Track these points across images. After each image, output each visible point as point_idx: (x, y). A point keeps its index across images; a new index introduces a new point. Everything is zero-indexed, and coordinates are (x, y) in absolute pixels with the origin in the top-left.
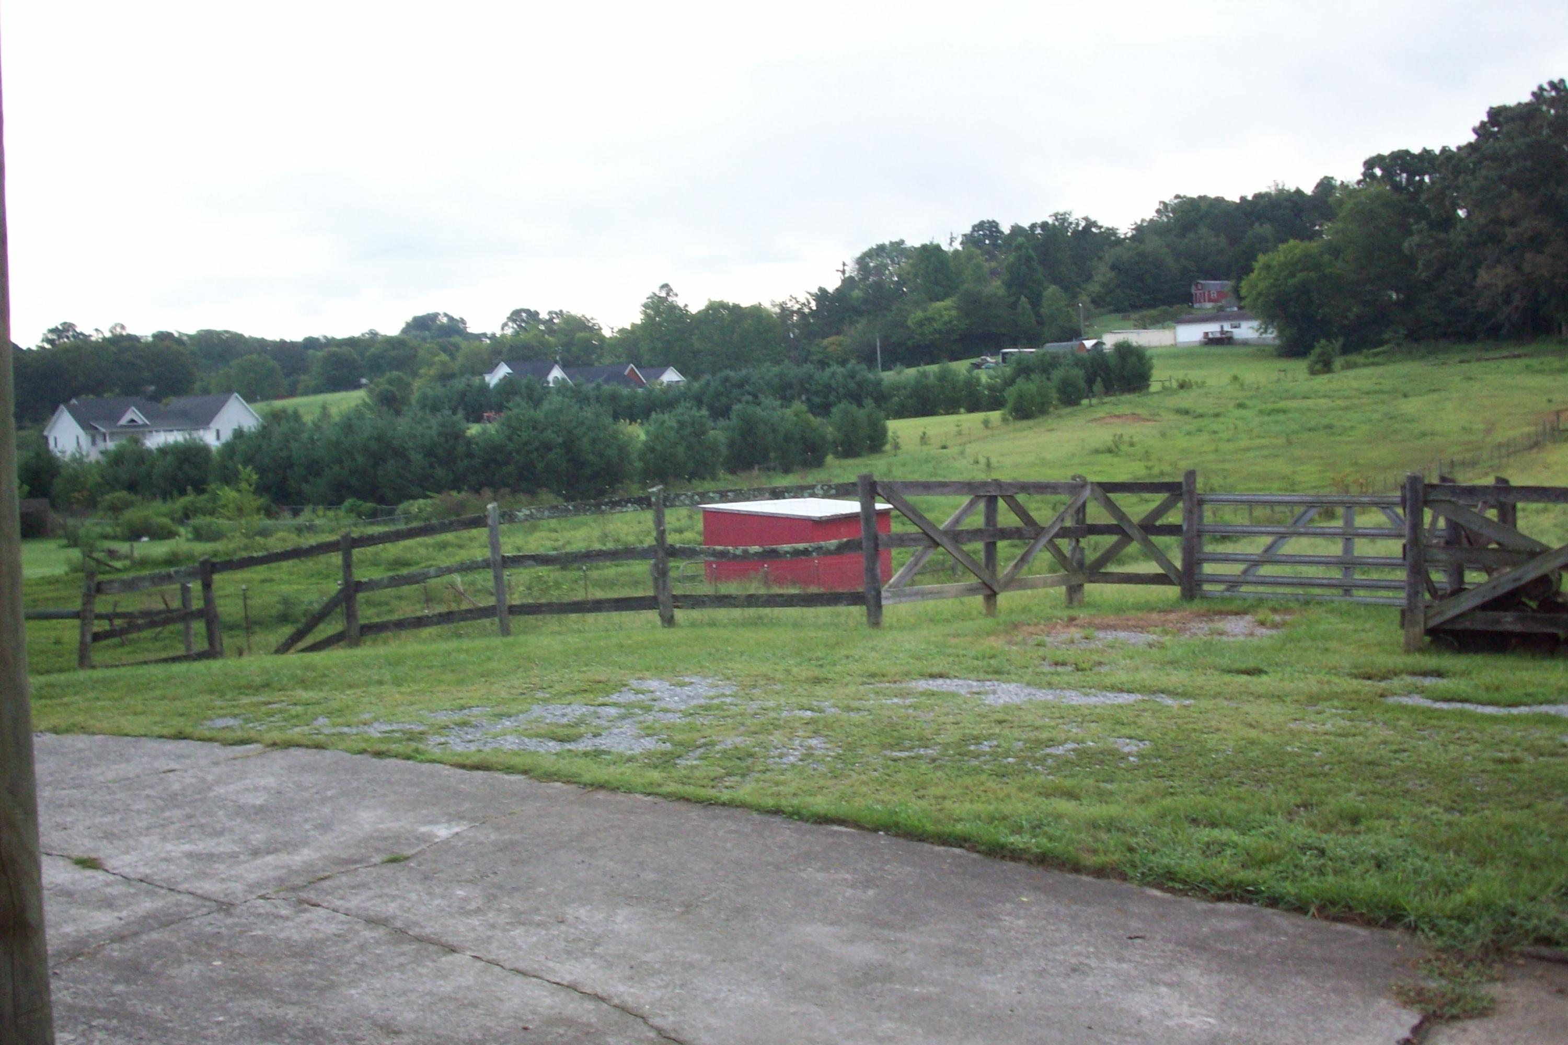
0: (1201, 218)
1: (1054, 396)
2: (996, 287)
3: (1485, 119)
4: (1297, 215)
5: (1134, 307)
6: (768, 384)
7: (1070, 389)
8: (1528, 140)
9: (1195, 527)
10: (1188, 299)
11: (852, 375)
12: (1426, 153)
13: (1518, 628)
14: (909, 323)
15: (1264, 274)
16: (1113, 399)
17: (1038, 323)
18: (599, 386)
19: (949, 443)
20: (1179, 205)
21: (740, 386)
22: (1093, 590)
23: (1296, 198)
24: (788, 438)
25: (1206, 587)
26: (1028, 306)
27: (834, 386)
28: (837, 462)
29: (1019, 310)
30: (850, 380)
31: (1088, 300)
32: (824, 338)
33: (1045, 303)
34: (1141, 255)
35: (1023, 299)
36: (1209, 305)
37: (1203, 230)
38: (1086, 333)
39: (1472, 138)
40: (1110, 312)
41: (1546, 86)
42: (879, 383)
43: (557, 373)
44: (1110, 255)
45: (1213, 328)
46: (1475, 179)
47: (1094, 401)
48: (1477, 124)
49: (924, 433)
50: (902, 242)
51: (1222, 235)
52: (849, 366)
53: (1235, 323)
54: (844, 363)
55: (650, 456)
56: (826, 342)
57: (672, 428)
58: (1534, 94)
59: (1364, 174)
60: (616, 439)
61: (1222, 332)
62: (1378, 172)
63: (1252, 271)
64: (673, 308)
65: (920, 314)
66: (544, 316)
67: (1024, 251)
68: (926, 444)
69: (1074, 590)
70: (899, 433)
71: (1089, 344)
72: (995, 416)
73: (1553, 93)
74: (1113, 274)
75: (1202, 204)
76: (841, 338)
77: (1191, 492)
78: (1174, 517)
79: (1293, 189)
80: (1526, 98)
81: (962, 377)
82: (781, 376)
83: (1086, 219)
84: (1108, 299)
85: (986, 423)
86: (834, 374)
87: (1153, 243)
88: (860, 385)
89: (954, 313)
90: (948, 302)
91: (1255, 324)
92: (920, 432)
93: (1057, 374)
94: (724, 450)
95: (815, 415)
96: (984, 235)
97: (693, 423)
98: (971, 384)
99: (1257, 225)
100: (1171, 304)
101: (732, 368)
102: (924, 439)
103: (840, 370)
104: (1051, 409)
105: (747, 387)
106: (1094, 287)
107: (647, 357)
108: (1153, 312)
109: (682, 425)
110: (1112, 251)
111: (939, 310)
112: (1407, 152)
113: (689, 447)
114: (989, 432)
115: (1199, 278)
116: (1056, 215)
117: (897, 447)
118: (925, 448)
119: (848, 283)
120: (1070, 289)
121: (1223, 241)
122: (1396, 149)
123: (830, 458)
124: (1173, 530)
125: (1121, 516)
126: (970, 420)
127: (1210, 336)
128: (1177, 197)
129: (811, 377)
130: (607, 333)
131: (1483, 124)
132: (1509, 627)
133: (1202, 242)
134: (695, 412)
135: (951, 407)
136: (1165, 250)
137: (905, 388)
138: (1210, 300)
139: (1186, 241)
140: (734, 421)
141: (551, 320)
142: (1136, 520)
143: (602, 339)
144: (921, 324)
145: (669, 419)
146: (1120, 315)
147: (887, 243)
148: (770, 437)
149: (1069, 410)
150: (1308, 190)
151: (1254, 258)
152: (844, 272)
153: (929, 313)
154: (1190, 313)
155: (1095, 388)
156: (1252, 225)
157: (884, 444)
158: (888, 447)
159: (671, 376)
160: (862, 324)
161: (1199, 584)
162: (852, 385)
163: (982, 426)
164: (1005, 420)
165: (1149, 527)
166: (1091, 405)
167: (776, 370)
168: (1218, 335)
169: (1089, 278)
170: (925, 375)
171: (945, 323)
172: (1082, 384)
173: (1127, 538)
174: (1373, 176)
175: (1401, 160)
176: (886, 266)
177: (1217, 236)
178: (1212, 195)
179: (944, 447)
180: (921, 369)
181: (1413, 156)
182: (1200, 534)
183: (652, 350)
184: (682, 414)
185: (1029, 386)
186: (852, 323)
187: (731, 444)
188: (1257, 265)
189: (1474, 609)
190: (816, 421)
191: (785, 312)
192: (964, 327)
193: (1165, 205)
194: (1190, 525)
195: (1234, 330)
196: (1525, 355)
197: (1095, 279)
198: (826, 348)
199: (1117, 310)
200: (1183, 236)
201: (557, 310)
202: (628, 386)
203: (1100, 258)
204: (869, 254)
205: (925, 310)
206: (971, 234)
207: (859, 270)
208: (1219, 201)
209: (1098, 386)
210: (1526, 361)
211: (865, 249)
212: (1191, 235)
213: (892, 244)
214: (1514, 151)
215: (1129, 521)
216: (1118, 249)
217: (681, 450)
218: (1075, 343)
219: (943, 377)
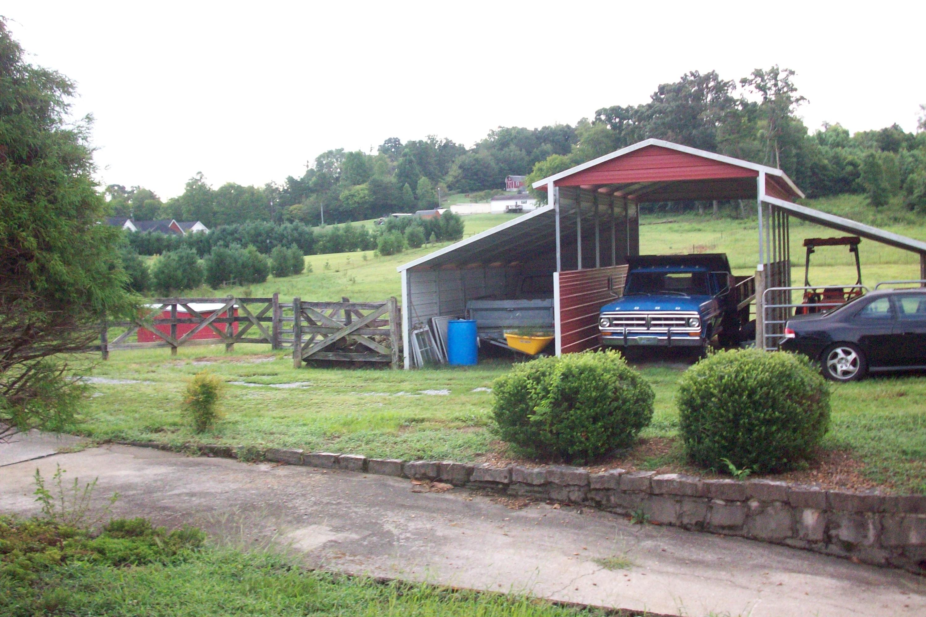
0: (512, 139)
1: (406, 242)
2: (392, 179)
3: (657, 90)
4: (566, 140)
5: (473, 190)
6: (248, 233)
7: (415, 238)
8: (677, 103)
9: (278, 318)
10: (503, 186)
11: (296, 229)
12: (630, 108)
13: (334, 359)
14: (341, 197)
15: (538, 173)
16: (440, 244)
17: (415, 198)
18: (150, 233)
19: (340, 269)
20: (501, 132)
21: (232, 234)
22: (236, 346)
23: (566, 129)
24: (244, 266)
25: (284, 344)
26: (410, 189)
27: (286, 235)
28: (273, 280)
29: (404, 191)
30: (295, 232)
31: (445, 185)
32: (291, 205)
33: (419, 187)
34: (476, 160)
35: (407, 185)
36: (515, 190)
37: (513, 147)
38: (442, 205)
39: (650, 101)
40: (459, 193)
41: (689, 74)
42: (311, 233)
43: (129, 225)
44: (459, 160)
45: (512, 204)
46: (649, 124)
47: (428, 245)
48: (653, 94)
49: (327, 263)
50: (343, 149)
51: (523, 150)
52: (295, 223)
53: (524, 200)
54: (291, 222)
55: (161, 276)
56: (292, 208)
57: (174, 260)
58: (682, 78)
59: (596, 118)
60: (141, 266)
61: (516, 206)
62: (603, 117)
63: (533, 171)
64: (203, 186)
65: (347, 192)
66: (128, 189)
67: (408, 157)
68: (328, 269)
69: (229, 346)
70: (312, 263)
71: (441, 211)
72: (370, 253)
73: (692, 78)
74: (460, 171)
75: (513, 131)
76: (301, 205)
77: (276, 303)
78: (270, 314)
79: (565, 125)
80: (678, 80)
81: (358, 231)
82: (256, 228)
83: (446, 139)
84: (457, 185)
85: (365, 258)
86: (286, 228)
87: (483, 154)
88: (300, 234)
89: (366, 192)
90: (363, 186)
91: (534, 201)
92: (324, 263)
93: (408, 230)
94: (206, 273)
95: (262, 253)
96: (391, 146)
97: (187, 258)
98: (364, 235)
99: (543, 144)
100: (492, 188)
101: (229, 224)
102: (327, 266)
103: (288, 225)
104: (404, 250)
105: (236, 235)
106: (449, 179)
107: (185, 216)
108: (482, 193)
109: (181, 258)
110: (460, 158)
111: (358, 191)
112: (619, 107)
113: (184, 271)
114: (365, 263)
115: (510, 174)
116: (429, 136)
117: (310, 271)
118: (326, 271)
119: (311, 173)
120: (434, 178)
121: (524, 152)
122: (613, 105)
123: (270, 277)
124: (269, 319)
125: (249, 313)
126: (357, 255)
127: (510, 208)
128: (500, 127)
129: (273, 229)
130: (164, 200)
131: (656, 94)
132: (331, 358)
133: (512, 153)
134: (188, 251)
135: (352, 247)
136: (490, 158)
137: (326, 236)
138: (515, 187)
139: (503, 152)
140: (213, 256)
141: (133, 191)
142: (255, 315)
143: (160, 203)
144: (347, 199)
145: (173, 255)
146: (463, 195)
147: (334, 150)
148: (233, 265)
149: (414, 250)
150: (573, 125)
151: (534, 165)
152: (308, 166)
153: (352, 192)
154: (502, 194)
155: (430, 238)
156: (541, 143)
157: (303, 269)
158: (305, 271)
159: (198, 227)
160: (313, 198)
161: (280, 342)
162: (296, 234)
163: (362, 259)
164: (376, 256)
165: (260, 318)
166: (426, 248)
167: (253, 225)
168: (514, 208)
169: (447, 173)
170: (337, 229)
171: (361, 198)
172: (422, 235)
173: (251, 324)
174: (600, 120)
175: (616, 111)
176: (333, 163)
177: (521, 150)
178: (520, 127)
179: (337, 271)
180: (336, 225)
181: (622, 110)
182: (280, 321)
183: (189, 211)
184: (181, 252)
185: (392, 237)
186: (307, 197)
187: (210, 269)
188: (535, 168)
189: (319, 351)
190: (262, 256)
191: (270, 190)
192: (372, 200)
193: (493, 132)
194: (275, 316)
195: (523, 205)
196: (675, 222)
197: (450, 173)
198: (291, 211)
199: (462, 192)
200: (501, 149)
201: (137, 186)
202: (166, 233)
203: (453, 162)
204: (322, 156)
205: (350, 190)
206: (384, 145)
207: (317, 165)
208: (524, 130)
209: (432, 237)
210: (670, 225)
211: (321, 153)
212: (506, 149)
213: (337, 150)
214: (670, 109)
215: (251, 315)
216: (464, 157)
217: (179, 273)
218: (434, 211)
219: (347, 230)
